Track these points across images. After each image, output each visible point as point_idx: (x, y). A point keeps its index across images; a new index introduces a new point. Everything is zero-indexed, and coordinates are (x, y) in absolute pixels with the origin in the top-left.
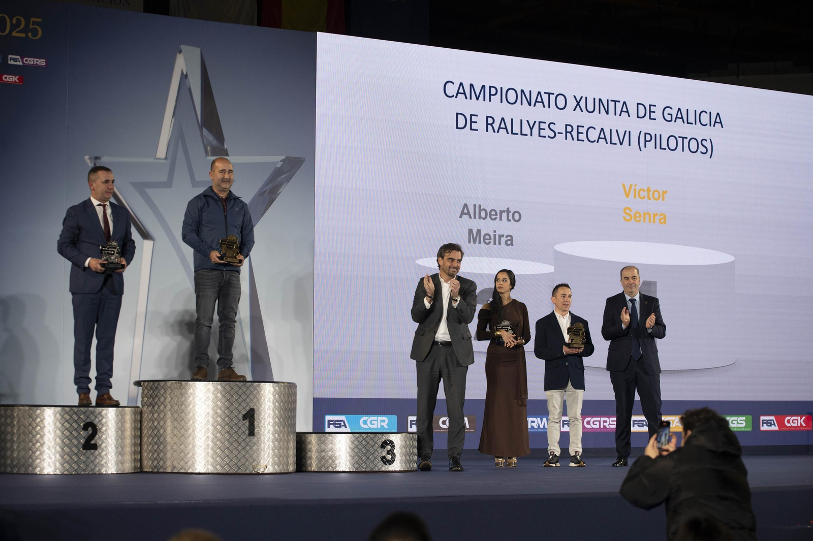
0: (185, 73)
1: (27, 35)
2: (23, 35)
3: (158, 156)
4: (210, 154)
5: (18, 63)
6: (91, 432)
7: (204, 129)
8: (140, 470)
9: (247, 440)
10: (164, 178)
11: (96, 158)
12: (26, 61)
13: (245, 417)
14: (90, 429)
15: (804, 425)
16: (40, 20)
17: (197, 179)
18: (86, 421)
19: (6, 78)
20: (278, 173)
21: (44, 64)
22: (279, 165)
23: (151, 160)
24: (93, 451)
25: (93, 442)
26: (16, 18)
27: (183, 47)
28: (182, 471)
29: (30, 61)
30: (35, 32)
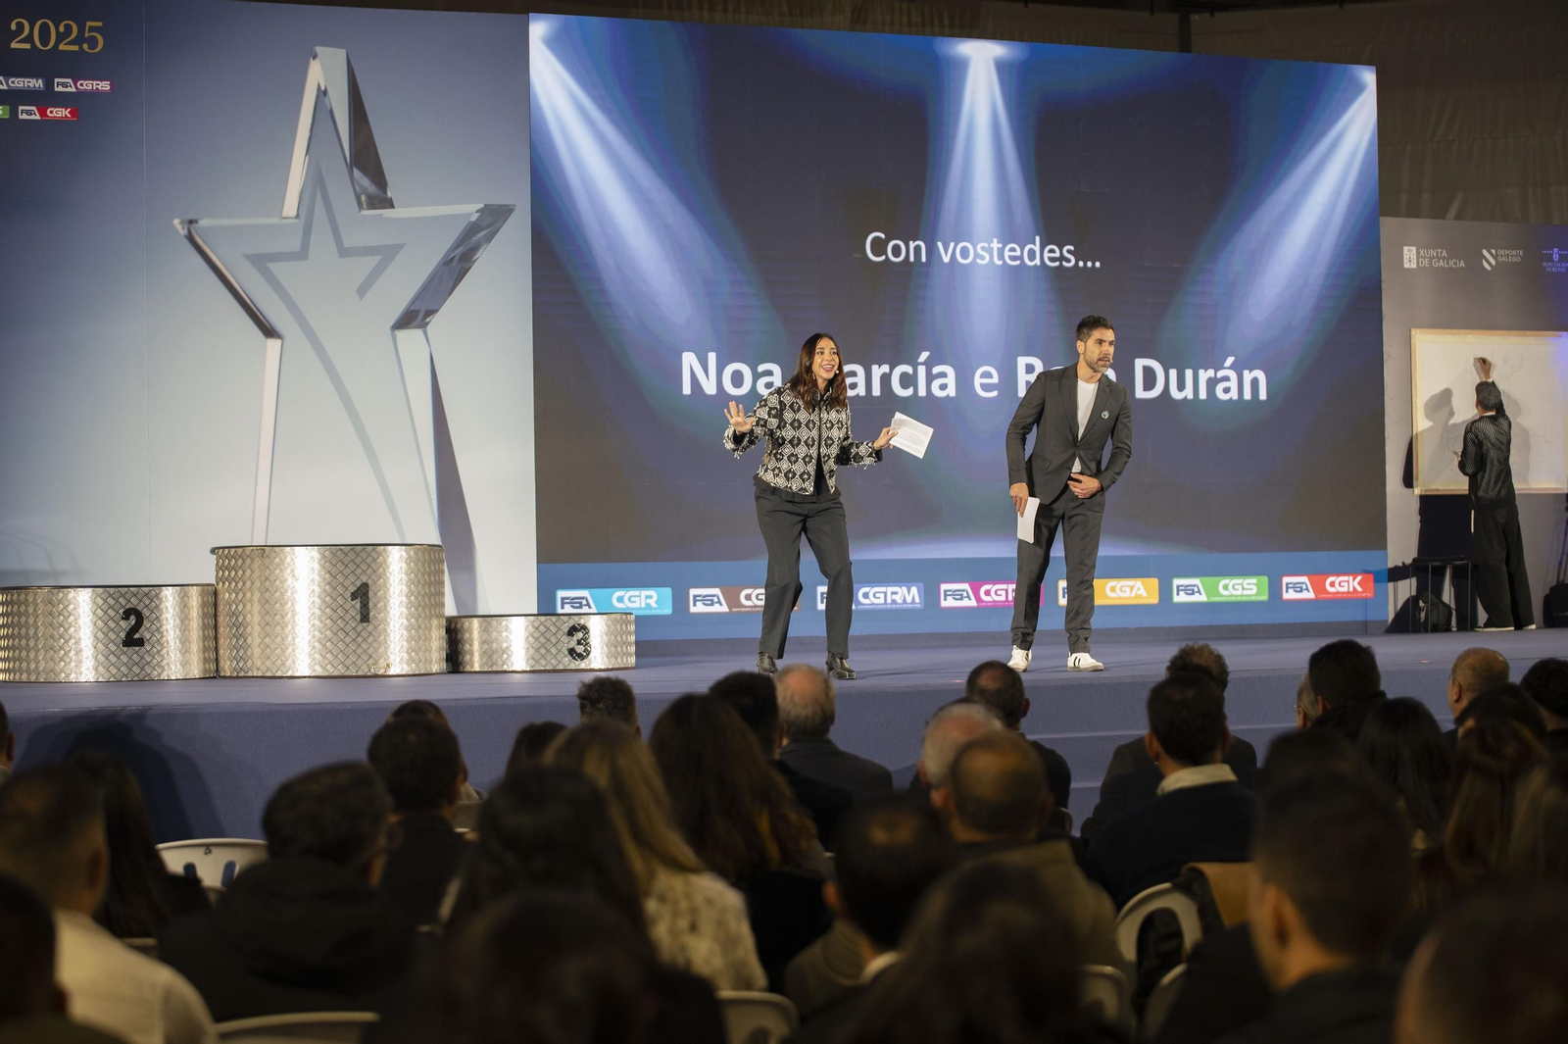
0: (323, 89)
1: (81, 47)
2: (75, 48)
3: (284, 214)
4: (365, 206)
5: (69, 90)
6: (133, 622)
7: (355, 170)
8: (214, 675)
9: (359, 628)
10: (294, 245)
11: (191, 222)
12: (82, 85)
13: (354, 596)
14: (132, 617)
15: (1359, 589)
16: (100, 24)
17: (347, 244)
18: (127, 607)
19: (51, 112)
20: (472, 229)
21: (109, 88)
22: (474, 218)
23: (274, 220)
24: (137, 648)
25: (137, 636)
26: (65, 22)
27: (319, 49)
28: (269, 674)
29: (87, 85)
30: (93, 42)
